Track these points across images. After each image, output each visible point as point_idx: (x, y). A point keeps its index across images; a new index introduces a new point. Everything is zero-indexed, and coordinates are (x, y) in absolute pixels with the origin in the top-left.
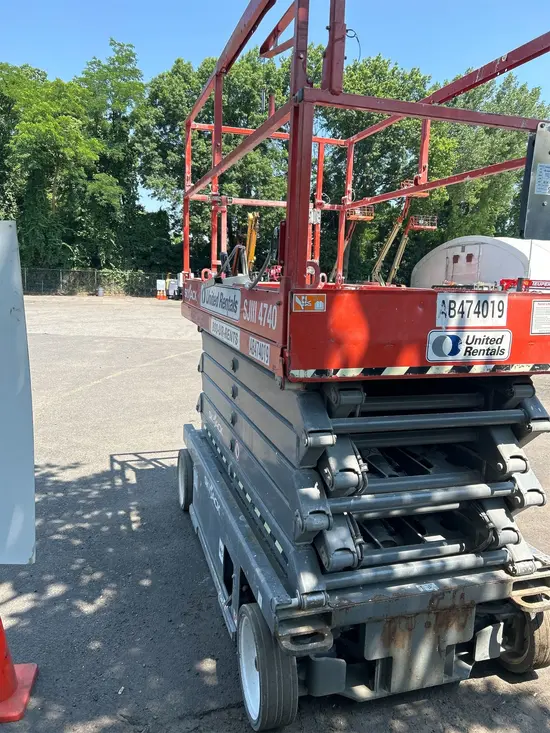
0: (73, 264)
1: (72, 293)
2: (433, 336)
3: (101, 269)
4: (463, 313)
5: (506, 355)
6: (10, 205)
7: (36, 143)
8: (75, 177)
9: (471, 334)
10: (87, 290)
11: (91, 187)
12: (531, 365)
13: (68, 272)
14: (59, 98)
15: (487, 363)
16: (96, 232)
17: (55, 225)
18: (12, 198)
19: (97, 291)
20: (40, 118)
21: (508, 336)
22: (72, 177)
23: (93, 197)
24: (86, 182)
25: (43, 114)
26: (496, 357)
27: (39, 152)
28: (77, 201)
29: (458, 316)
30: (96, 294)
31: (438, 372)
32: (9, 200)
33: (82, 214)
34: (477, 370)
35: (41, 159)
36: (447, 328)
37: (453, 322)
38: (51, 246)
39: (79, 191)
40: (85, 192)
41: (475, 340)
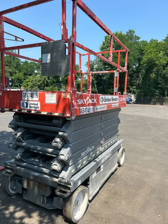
0: (156, 95)
1: (155, 104)
2: (22, 102)
3: (165, 97)
4: (28, 96)
5: (39, 109)
6: (140, 79)
7: (148, 61)
8: (159, 70)
9: (30, 102)
10: (160, 103)
11: (164, 71)
12: (47, 113)
13: (155, 98)
14: (156, 47)
15: (35, 110)
16: (164, 85)
17: (152, 84)
18: (141, 77)
19: (163, 104)
20: (150, 54)
21: (39, 103)
22: (159, 69)
23: (164, 75)
24: (162, 70)
25: (151, 52)
26: (37, 109)
27: (149, 63)
28: (159, 76)
29: (27, 97)
30: (162, 105)
31: (24, 112)
32: (140, 78)
33: (161, 80)
34: (33, 112)
35: (149, 65)
36: (25, 100)
37: (26, 99)
38: (150, 90)
39: (160, 74)
40: (162, 73)
41: (31, 104)
